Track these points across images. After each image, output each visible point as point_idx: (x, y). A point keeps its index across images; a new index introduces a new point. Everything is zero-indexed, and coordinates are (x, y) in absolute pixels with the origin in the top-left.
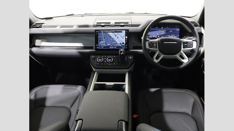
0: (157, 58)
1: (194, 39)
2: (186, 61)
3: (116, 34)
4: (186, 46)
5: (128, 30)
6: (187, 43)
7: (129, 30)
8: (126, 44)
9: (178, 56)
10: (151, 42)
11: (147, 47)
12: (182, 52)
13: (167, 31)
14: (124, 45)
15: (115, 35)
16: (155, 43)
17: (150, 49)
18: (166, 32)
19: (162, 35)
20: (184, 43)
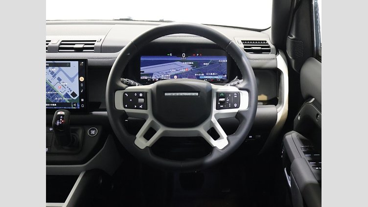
0: (147, 136)
1: (242, 85)
2: (221, 144)
3: (55, 69)
4: (222, 103)
5: (85, 61)
6: (225, 95)
7: (89, 60)
8: (80, 97)
9: (202, 130)
10: (131, 94)
11: (119, 105)
12: (213, 119)
13: (197, 65)
14: (75, 98)
15: (52, 73)
16: (141, 95)
17: (127, 110)
18: (193, 66)
19: (186, 72)
20: (219, 95)
